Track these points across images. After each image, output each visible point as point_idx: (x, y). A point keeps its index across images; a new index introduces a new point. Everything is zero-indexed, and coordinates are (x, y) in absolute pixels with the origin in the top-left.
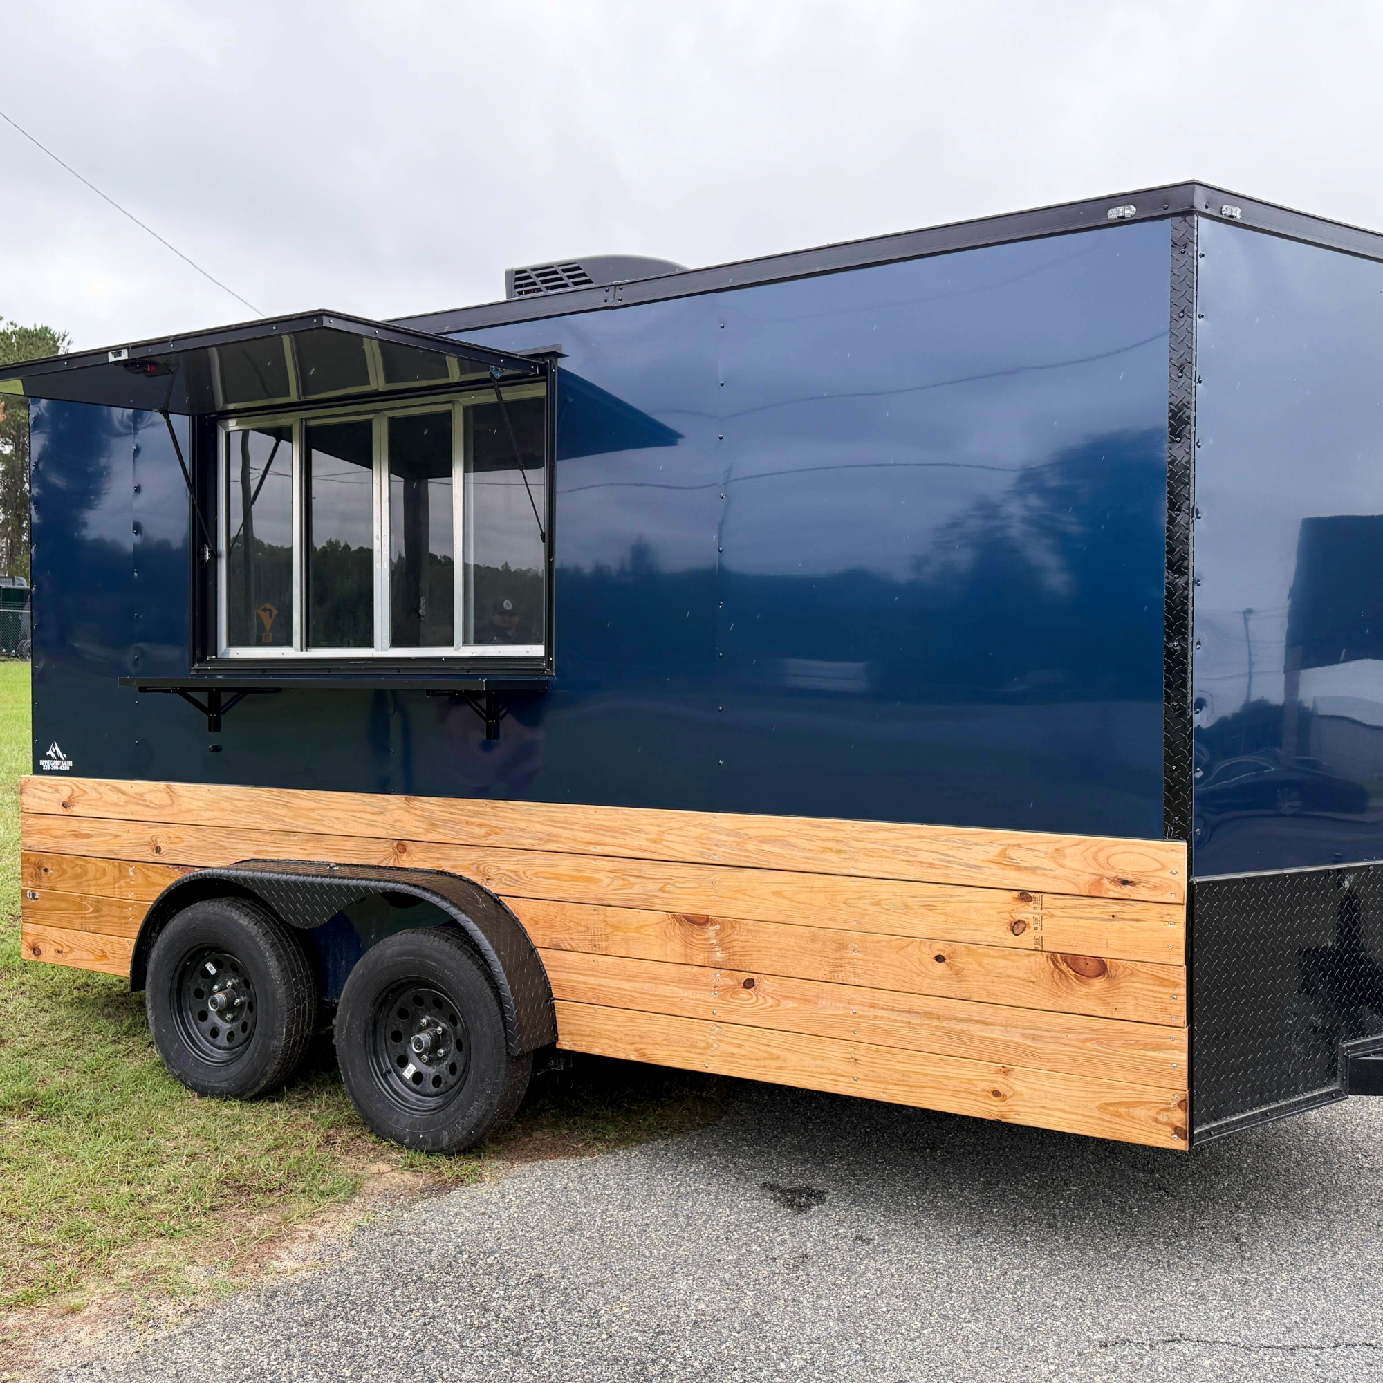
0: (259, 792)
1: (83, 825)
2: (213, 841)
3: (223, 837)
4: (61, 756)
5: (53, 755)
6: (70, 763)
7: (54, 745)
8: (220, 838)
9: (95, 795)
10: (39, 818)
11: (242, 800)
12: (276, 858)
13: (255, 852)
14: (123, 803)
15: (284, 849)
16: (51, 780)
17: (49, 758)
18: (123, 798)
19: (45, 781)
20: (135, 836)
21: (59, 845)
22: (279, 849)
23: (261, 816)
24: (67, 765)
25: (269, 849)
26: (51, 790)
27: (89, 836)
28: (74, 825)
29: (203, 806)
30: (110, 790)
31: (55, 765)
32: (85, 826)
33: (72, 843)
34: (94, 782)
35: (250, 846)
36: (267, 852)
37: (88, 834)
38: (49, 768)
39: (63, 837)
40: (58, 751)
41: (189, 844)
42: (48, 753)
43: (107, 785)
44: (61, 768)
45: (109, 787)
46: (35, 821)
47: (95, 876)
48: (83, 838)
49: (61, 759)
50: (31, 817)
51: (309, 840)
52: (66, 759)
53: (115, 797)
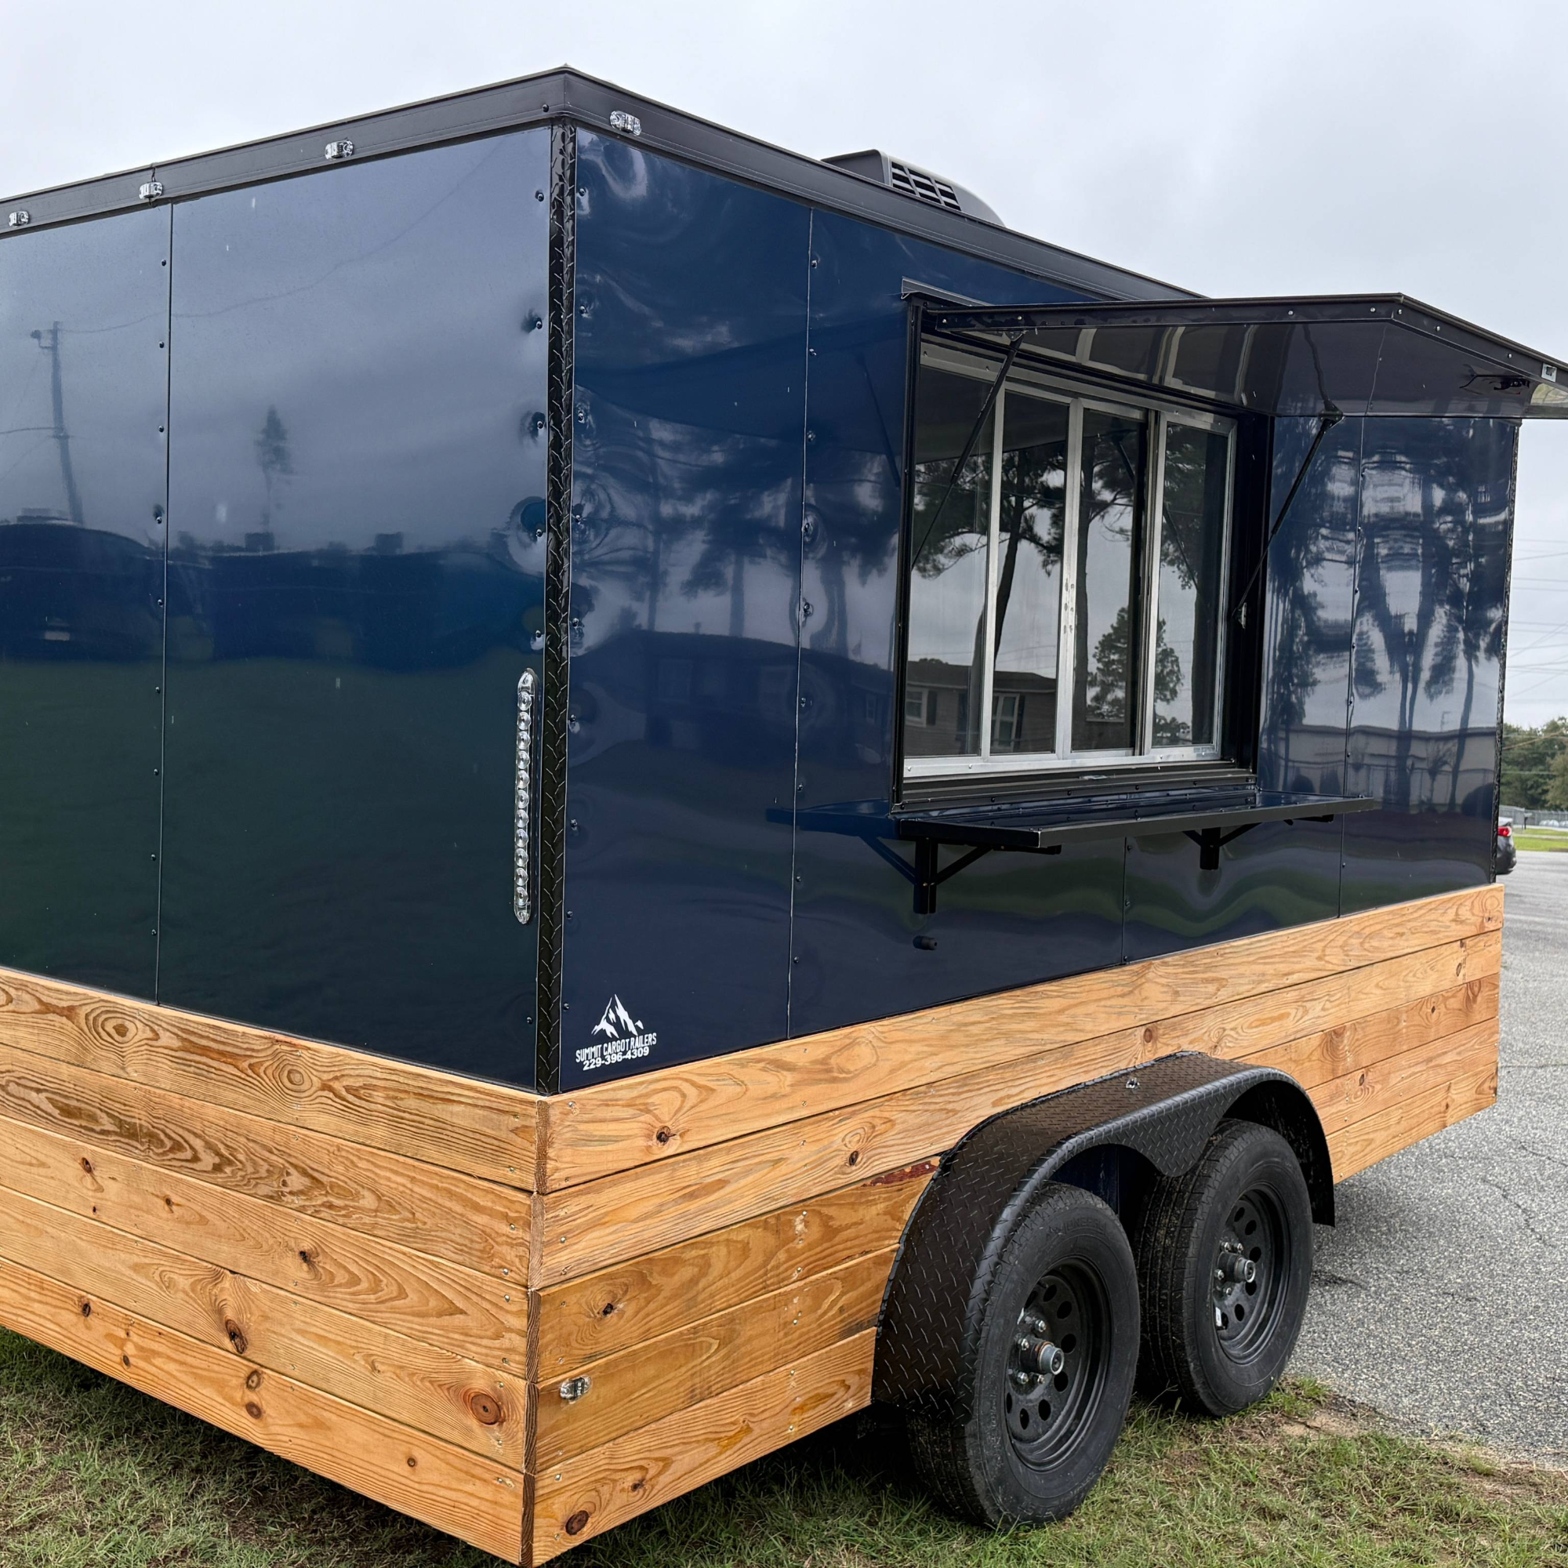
0: (1001, 1002)
1: (707, 1165)
2: (937, 1107)
3: (953, 1094)
4: (632, 1028)
5: (610, 1030)
6: (652, 1038)
7: (614, 1007)
8: (947, 1098)
9: (733, 1090)
10: (598, 1191)
11: (979, 1022)
12: (1019, 1103)
13: (995, 1104)
14: (788, 1089)
15: (1028, 1085)
16: (630, 1087)
17: (603, 1038)
18: (789, 1078)
19: (611, 1095)
20: (814, 1148)
21: (646, 1235)
22: (1023, 1087)
23: (1003, 1041)
24: (641, 1047)
25: (1010, 1093)
26: (630, 1112)
27: (722, 1183)
28: (692, 1173)
29: (926, 1049)
30: (763, 1069)
31: (614, 1053)
32: (714, 1167)
33: (682, 1215)
34: (729, 1063)
35: (989, 1095)
36: (1009, 1096)
37: (719, 1180)
38: (600, 1062)
39: (659, 1209)
40: (623, 1014)
41: (905, 1125)
42: (597, 1028)
43: (759, 1061)
44: (628, 1056)
45: (762, 1065)
46: (584, 1201)
47: (725, 1267)
48: (708, 1194)
49: (629, 1035)
50: (571, 1195)
51: (1057, 1059)
52: (641, 1032)
53: (773, 1081)
